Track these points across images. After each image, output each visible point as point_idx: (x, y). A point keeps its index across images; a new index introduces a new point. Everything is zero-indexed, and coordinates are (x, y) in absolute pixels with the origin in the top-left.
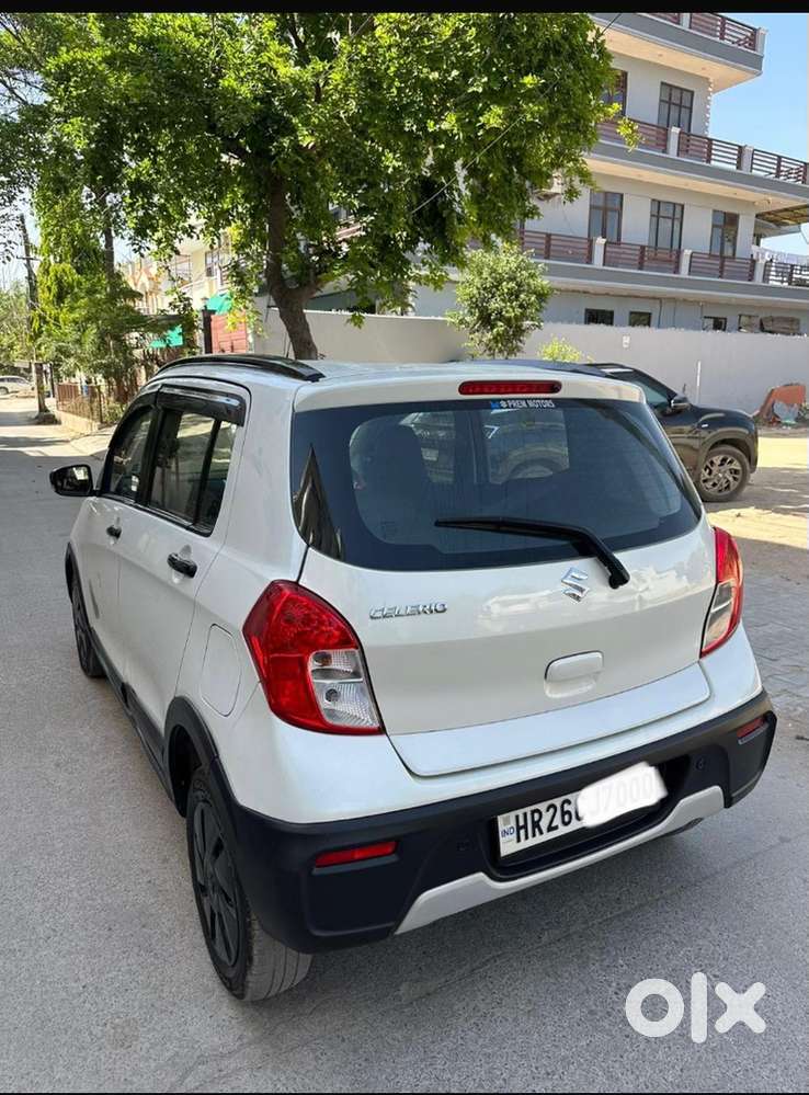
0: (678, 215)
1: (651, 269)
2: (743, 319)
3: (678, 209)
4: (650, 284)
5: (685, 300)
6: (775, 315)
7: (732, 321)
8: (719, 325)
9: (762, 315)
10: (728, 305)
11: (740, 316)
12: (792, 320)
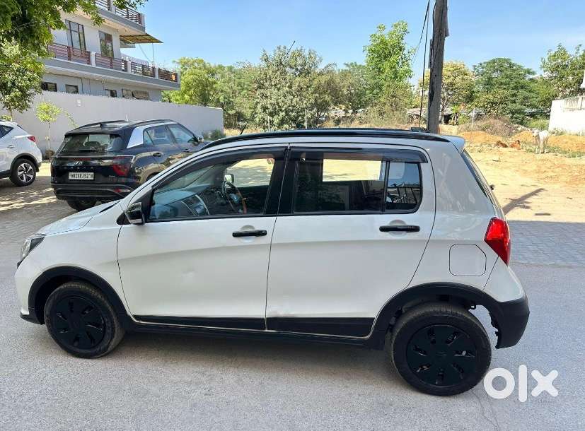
0: (81, 31)
1: (73, 61)
2: (124, 91)
3: (81, 27)
4: (74, 69)
5: (94, 80)
6: (138, 90)
7: (119, 93)
8: (113, 94)
9: (133, 90)
10: (115, 83)
11: (122, 90)
12: (146, 93)
